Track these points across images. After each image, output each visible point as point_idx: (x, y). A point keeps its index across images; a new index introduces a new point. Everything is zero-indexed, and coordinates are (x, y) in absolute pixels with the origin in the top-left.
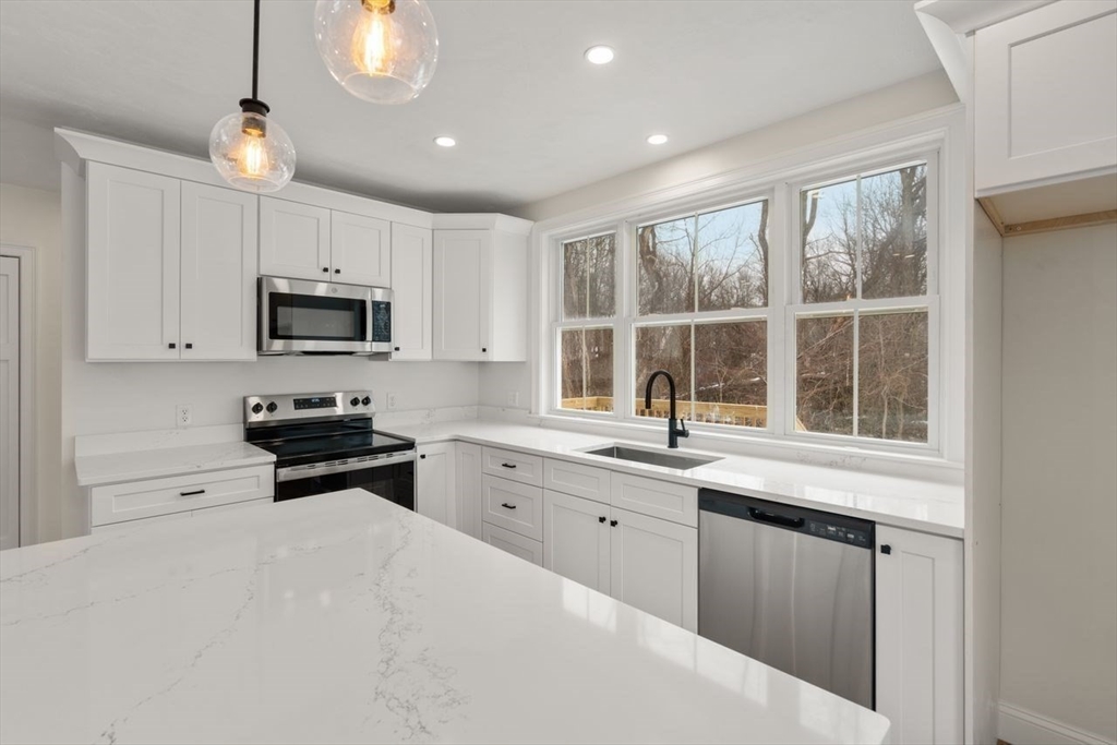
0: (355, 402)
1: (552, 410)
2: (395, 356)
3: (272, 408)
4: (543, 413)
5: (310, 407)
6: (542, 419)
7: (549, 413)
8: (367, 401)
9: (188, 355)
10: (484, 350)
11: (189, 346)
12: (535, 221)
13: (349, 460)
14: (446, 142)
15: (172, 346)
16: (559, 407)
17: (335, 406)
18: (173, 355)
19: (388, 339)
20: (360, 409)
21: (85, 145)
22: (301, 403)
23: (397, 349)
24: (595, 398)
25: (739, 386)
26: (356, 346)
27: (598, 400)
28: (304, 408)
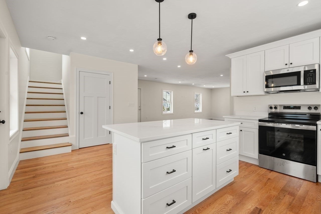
3: (275, 108)
5: (289, 109)
8: (316, 109)
11: (248, 92)
15: (244, 92)
17: (300, 109)
18: (245, 94)
19: (315, 84)
22: (286, 107)
28: (287, 109)
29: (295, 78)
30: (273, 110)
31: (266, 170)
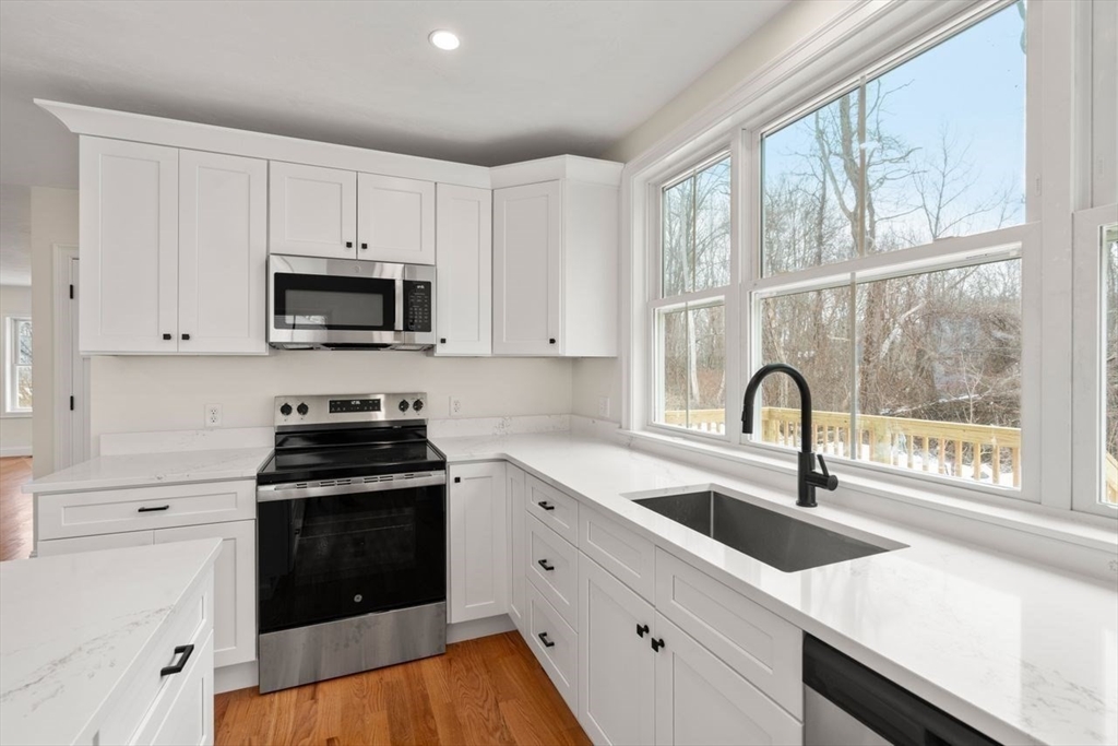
0: (404, 406)
1: (649, 426)
2: (440, 350)
3: (303, 409)
4: (636, 428)
5: (347, 411)
6: (632, 437)
7: (645, 430)
8: (418, 405)
9: (186, 347)
10: (552, 341)
11: (186, 337)
12: (623, 161)
13: (353, 479)
14: (446, 41)
15: (167, 337)
16: (660, 421)
17: (379, 409)
18: (170, 347)
19: (427, 328)
20: (411, 415)
21: (73, 116)
22: (338, 405)
23: (443, 341)
24: (767, 408)
25: (1005, 397)
26: (386, 337)
27: (770, 411)
28: (342, 411)
29: (376, 301)
30: (294, 419)
31: (295, 692)
